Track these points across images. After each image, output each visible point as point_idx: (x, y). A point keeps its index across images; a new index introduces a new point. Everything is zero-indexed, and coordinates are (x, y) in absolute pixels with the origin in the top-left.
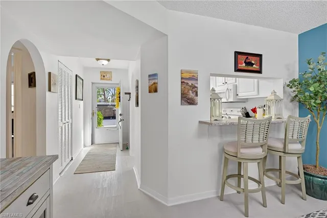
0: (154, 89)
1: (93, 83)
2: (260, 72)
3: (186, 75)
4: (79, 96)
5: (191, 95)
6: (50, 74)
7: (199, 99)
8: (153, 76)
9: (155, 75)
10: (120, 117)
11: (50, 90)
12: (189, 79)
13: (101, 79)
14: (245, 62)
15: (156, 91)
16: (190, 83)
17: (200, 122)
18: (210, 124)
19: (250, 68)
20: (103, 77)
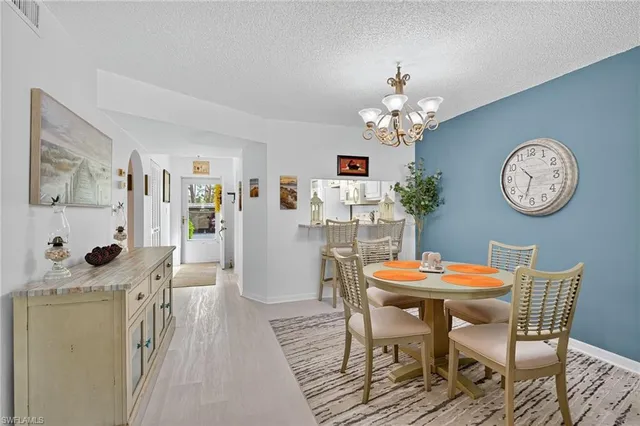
0: (255, 193)
1: (182, 178)
2: (366, 175)
3: (286, 181)
4: (167, 199)
5: (290, 199)
6: (146, 176)
7: (298, 203)
8: (254, 181)
9: (256, 180)
10: (221, 225)
11: (146, 194)
12: (289, 184)
13: (195, 172)
14: (349, 166)
15: (257, 195)
16: (289, 188)
17: (300, 226)
18: (309, 228)
19: (355, 171)
20: (197, 169)
